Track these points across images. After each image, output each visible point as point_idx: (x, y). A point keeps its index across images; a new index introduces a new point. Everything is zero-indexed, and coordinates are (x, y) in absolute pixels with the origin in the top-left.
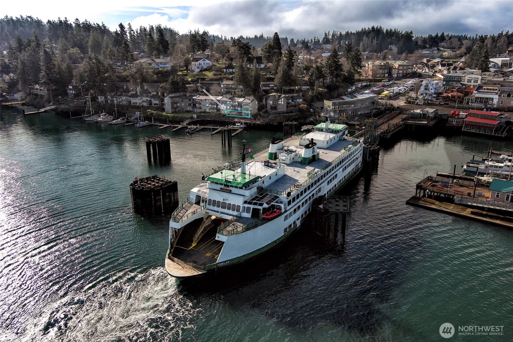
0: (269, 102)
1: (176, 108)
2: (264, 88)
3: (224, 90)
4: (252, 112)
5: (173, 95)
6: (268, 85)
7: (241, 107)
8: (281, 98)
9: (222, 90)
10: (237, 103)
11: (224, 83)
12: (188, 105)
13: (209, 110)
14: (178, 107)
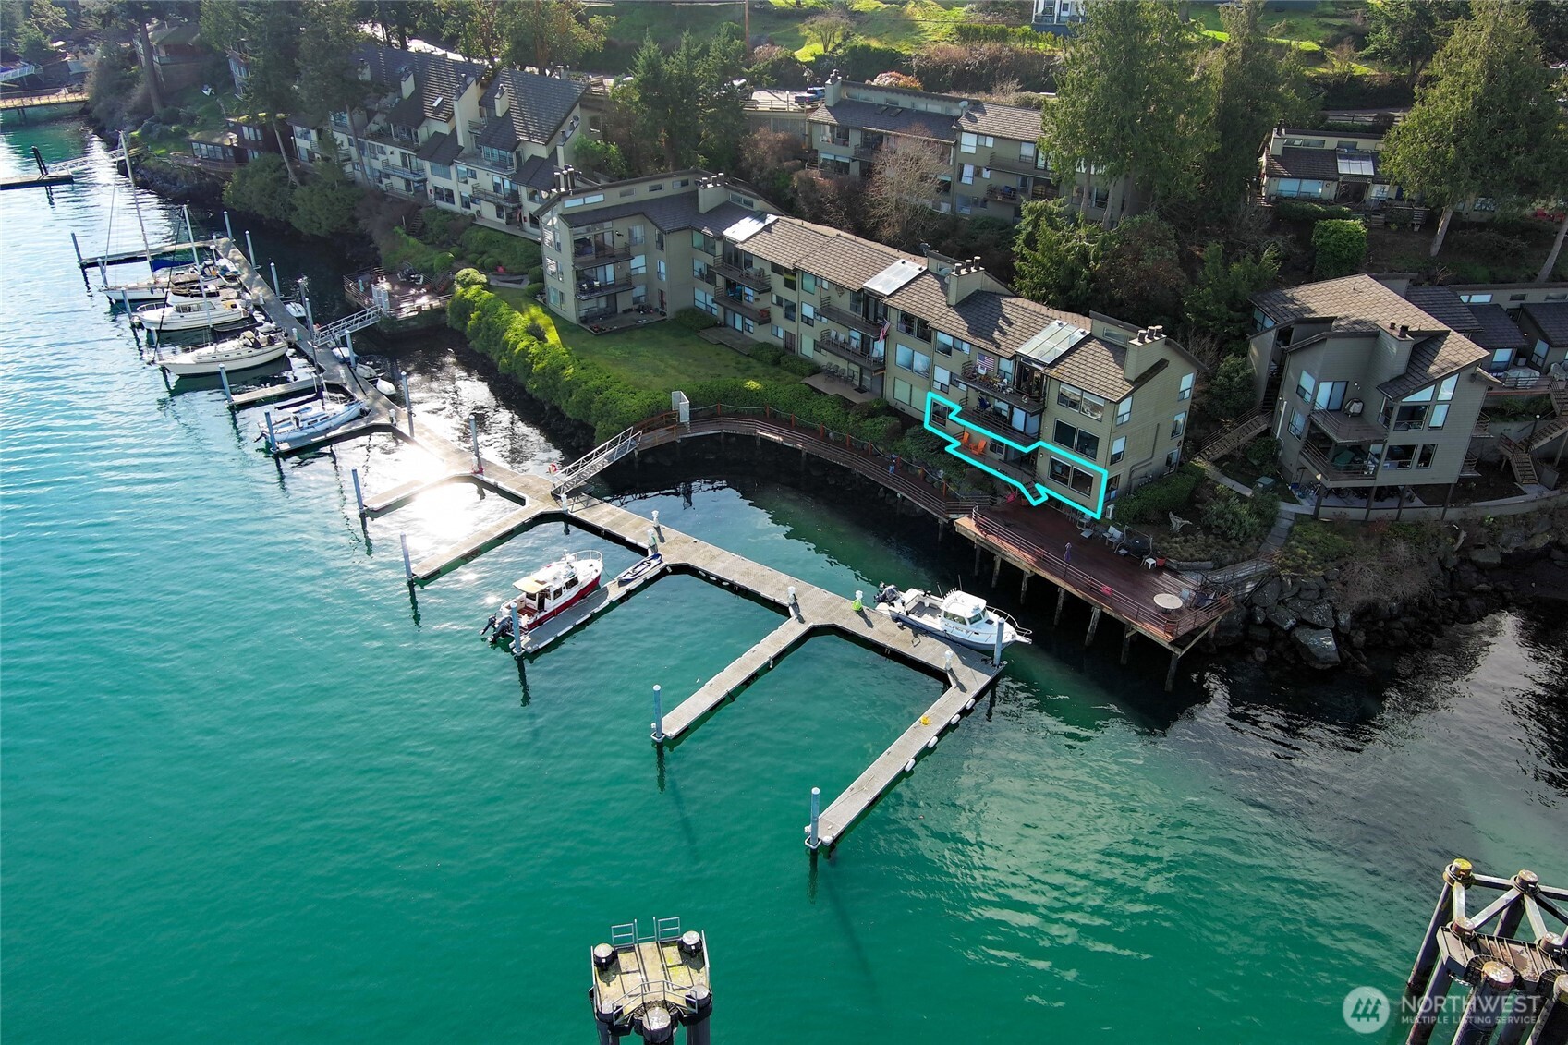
0: (1307, 382)
1: (612, 292)
2: (1288, 187)
3: (978, 173)
4: (1122, 470)
5: (595, 199)
6: (1319, 165)
7: (1038, 406)
8: (1437, 382)
9: (968, 171)
10: (1007, 366)
11: (983, 122)
12: (702, 277)
13: (818, 347)
14: (627, 283)
